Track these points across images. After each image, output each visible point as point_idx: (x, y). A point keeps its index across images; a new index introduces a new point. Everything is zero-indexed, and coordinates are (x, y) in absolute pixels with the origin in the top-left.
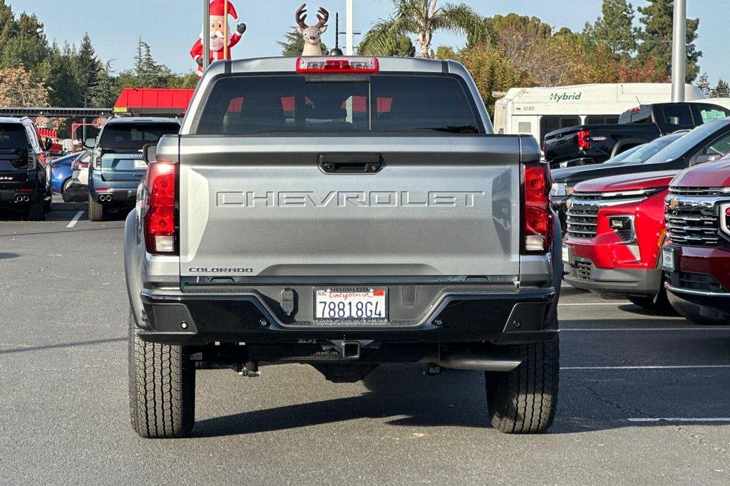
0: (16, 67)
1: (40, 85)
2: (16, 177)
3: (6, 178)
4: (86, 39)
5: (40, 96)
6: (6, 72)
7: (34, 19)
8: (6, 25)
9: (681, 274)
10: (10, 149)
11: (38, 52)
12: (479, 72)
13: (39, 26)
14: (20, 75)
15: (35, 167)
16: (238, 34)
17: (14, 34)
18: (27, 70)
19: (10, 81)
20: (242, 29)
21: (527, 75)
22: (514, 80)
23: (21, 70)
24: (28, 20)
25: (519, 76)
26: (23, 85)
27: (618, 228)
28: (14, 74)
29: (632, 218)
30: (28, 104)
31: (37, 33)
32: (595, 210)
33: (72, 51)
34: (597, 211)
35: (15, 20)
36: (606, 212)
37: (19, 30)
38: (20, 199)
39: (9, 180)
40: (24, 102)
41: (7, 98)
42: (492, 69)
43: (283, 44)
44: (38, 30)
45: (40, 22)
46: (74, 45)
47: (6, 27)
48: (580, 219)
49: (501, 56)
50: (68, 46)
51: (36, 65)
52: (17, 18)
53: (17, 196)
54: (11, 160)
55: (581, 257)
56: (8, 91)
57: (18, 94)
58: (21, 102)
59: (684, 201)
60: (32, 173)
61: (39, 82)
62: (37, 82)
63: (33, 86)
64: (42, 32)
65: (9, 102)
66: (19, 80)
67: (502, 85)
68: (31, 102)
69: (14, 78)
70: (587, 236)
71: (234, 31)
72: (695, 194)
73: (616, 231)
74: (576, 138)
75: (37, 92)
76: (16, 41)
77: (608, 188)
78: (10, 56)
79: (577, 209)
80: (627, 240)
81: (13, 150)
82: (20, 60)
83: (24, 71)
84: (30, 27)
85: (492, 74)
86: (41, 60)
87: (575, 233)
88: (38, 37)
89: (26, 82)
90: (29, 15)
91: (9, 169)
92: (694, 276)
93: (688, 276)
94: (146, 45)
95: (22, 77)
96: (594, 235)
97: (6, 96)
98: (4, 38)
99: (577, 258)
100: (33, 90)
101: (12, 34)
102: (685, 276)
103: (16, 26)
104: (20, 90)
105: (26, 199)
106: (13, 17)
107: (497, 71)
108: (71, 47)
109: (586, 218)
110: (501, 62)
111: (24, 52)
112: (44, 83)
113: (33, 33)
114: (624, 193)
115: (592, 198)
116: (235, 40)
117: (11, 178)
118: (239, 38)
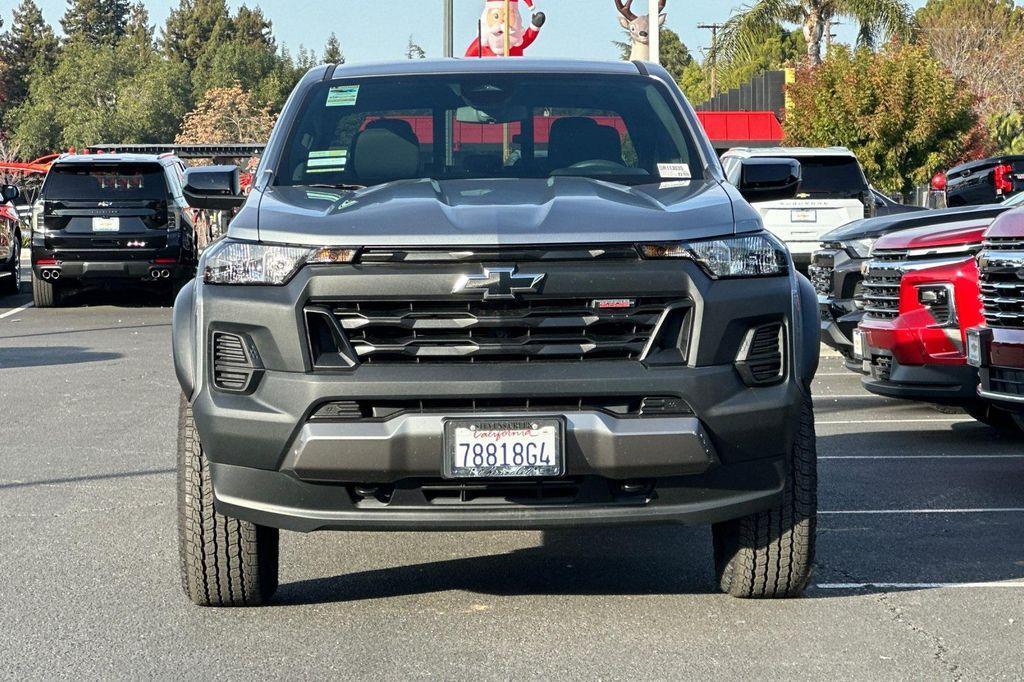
0: (230, 85)
1: (263, 111)
2: (151, 242)
3: (136, 244)
4: (332, 42)
5: (263, 128)
6: (215, 94)
7: (258, 14)
8: (217, 23)
9: (993, 372)
10: (141, 200)
11: (261, 62)
12: (889, 82)
13: (265, 25)
14: (235, 97)
15: (178, 227)
16: (534, 28)
17: (229, 36)
18: (245, 89)
19: (220, 107)
20: (540, 20)
21: (964, 85)
22: (943, 92)
23: (237, 89)
24: (249, 16)
25: (952, 86)
26: (239, 112)
27: (931, 303)
28: (226, 96)
29: (950, 287)
30: (247, 139)
31: (263, 36)
32: (896, 276)
33: (309, 60)
34: (900, 278)
35: (230, 15)
36: (915, 279)
37: (235, 30)
38: (156, 274)
39: (139, 247)
40: (241, 137)
41: (217, 132)
42: (911, 75)
43: (623, 45)
44: (264, 31)
45: (266, 19)
46: (313, 51)
47: (217, 27)
48: (880, 290)
49: (924, 56)
50: (305, 52)
51: (258, 82)
52: (233, 14)
53: (152, 269)
54: (143, 217)
55: (880, 348)
56: (219, 121)
57: (231, 125)
58: (237, 137)
59: (1003, 259)
60: (174, 235)
61: (263, 107)
62: (259, 106)
63: (253, 113)
64: (270, 33)
65: (219, 138)
66: (234, 104)
67: (925, 100)
68: (251, 137)
69: (226, 102)
70: (888, 315)
71: (528, 24)
72: (1008, 248)
73: (928, 307)
74: (992, 176)
75: (259, 121)
76: (230, 48)
77: (917, 243)
78: (221, 70)
79: (876, 274)
80: (943, 321)
81: (146, 203)
82: (235, 75)
83: (240, 91)
84: (252, 27)
85: (911, 83)
86: (265, 74)
87: (873, 313)
88: (264, 41)
89: (243, 107)
90: (251, 8)
91: (141, 231)
92: (1008, 373)
93: (1001, 372)
94: (419, 49)
95: (238, 100)
96: (897, 315)
97: (216, 128)
98: (213, 43)
99: (874, 349)
100: (254, 119)
101: (223, 38)
102: (997, 373)
103: (231, 26)
104: (235, 119)
105: (165, 274)
106: (227, 12)
107: (917, 79)
108: (309, 55)
109: (886, 288)
110: (925, 65)
111: (242, 63)
112: (269, 108)
113: (257, 35)
114: (940, 251)
115: (895, 258)
116: (529, 38)
117: (143, 244)
118: (535, 34)
